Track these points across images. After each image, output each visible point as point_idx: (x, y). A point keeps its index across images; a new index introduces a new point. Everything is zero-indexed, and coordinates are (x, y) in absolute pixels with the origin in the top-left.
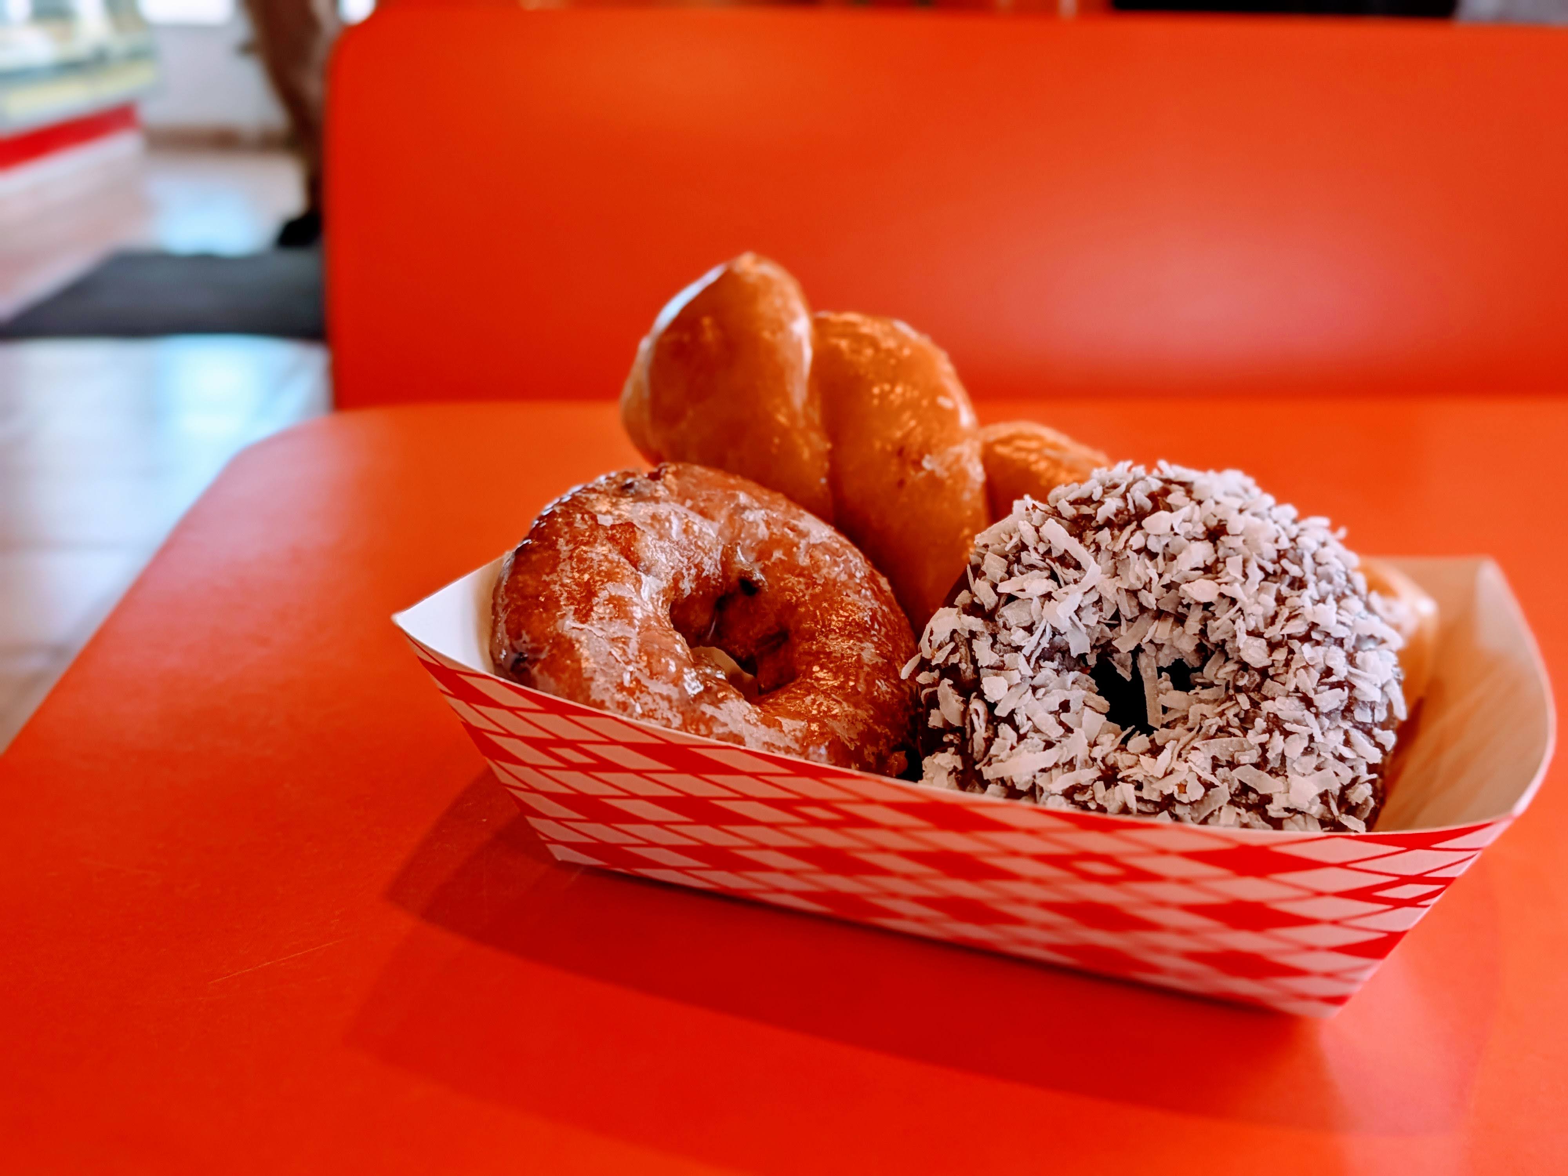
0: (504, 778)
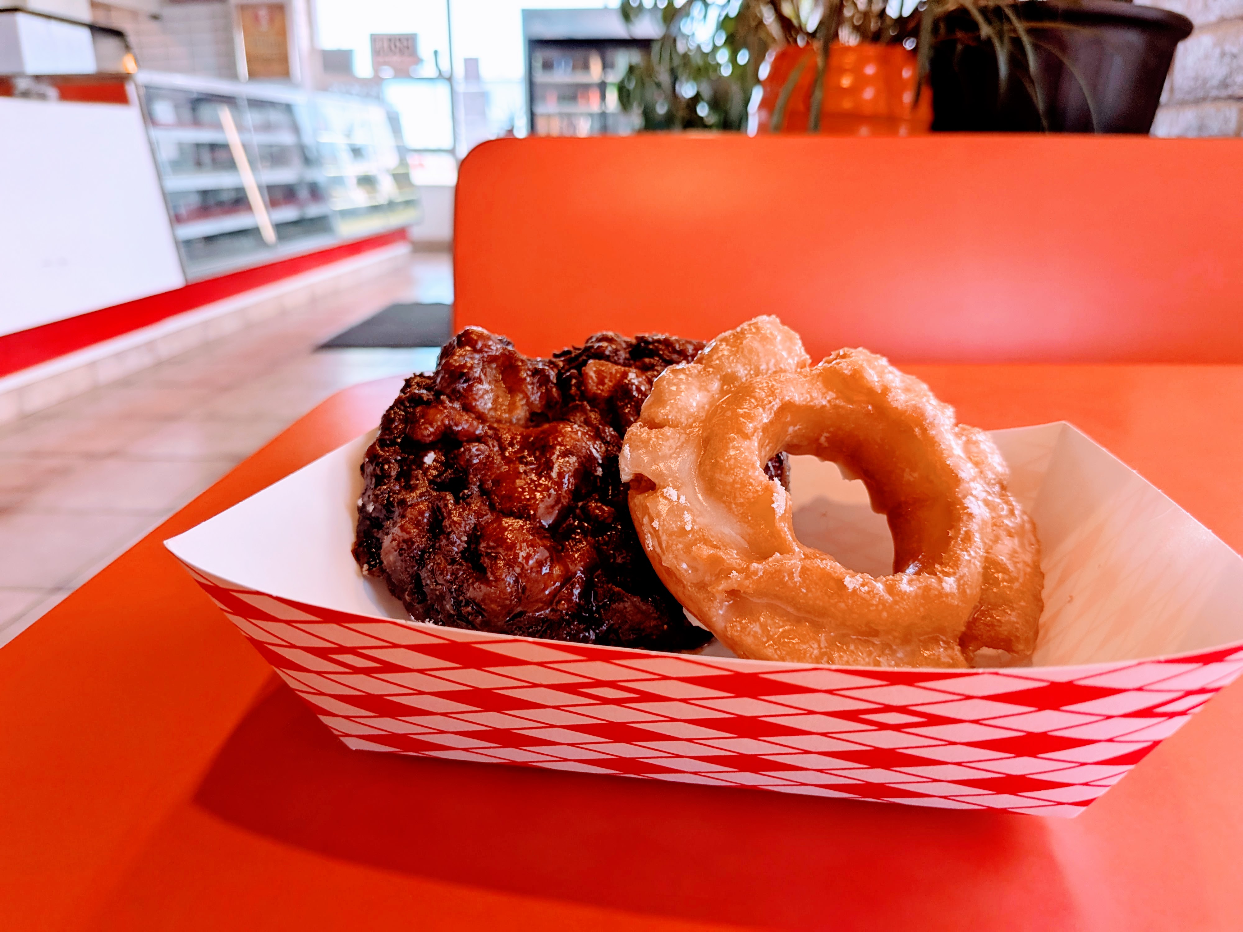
0: (293, 684)
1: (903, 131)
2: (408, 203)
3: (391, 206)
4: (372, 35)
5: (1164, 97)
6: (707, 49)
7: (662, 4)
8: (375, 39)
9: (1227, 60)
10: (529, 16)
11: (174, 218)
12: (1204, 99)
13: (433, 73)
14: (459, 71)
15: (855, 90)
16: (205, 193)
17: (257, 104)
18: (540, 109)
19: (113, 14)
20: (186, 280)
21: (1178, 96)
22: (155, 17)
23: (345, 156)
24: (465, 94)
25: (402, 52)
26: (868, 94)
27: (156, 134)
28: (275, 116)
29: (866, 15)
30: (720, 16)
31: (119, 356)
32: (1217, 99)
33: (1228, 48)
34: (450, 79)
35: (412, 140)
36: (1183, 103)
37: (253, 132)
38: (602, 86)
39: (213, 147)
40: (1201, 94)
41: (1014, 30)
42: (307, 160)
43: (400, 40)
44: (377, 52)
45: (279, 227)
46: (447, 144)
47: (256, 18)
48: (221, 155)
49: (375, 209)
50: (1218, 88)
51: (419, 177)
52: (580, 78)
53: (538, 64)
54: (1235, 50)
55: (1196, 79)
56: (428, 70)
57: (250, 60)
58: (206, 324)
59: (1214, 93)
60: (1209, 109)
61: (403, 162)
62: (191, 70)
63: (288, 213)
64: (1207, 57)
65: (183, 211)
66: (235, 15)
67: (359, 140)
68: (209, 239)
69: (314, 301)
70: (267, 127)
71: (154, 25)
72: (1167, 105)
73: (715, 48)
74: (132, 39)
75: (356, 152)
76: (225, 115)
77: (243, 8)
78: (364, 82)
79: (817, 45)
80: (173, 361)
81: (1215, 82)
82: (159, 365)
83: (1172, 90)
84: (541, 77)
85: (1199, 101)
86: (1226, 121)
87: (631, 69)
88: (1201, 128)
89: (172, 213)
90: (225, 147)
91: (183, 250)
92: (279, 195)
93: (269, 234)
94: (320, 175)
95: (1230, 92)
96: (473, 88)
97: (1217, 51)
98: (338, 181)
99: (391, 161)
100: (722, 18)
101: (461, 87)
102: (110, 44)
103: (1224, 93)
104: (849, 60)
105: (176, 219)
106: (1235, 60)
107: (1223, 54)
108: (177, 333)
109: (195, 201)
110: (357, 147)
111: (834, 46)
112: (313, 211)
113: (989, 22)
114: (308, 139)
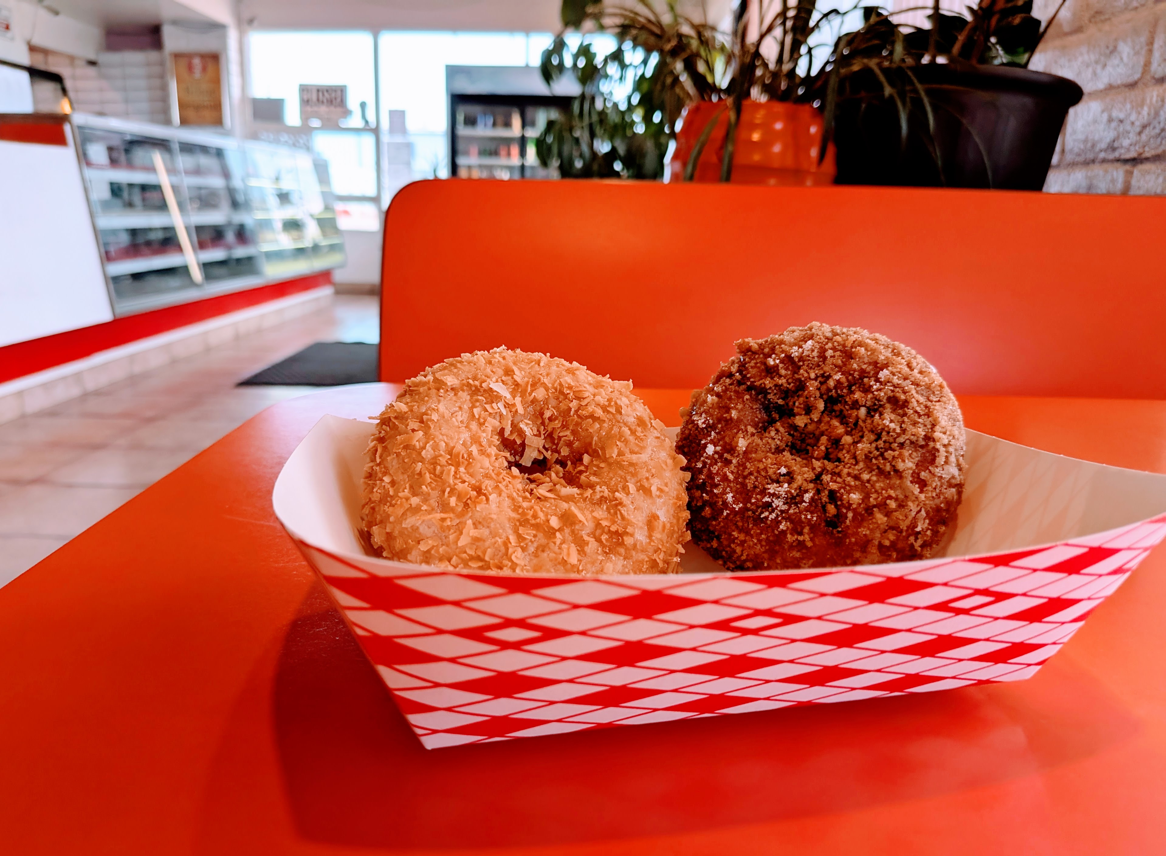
1: (809, 183)
2: (333, 248)
3: (316, 248)
4: (301, 85)
5: (1055, 159)
6: (623, 107)
7: (582, 64)
8: (304, 89)
9: (1114, 124)
10: (453, 72)
11: (104, 255)
12: (1093, 161)
13: (360, 124)
14: (385, 124)
15: (765, 144)
16: (133, 232)
17: (188, 148)
18: (461, 161)
19: (51, 59)
20: (114, 316)
21: (1069, 157)
22: (92, 63)
23: (273, 201)
24: (389, 144)
25: (330, 102)
26: (777, 148)
27: (90, 173)
28: (204, 161)
29: (776, 75)
30: (636, 75)
31: (46, 386)
32: (1104, 161)
33: (1115, 114)
34: (376, 131)
35: (339, 187)
36: (1073, 165)
37: (183, 174)
38: (523, 141)
39: (144, 188)
40: (1090, 156)
41: (916, 91)
42: (235, 205)
43: (327, 91)
44: (305, 102)
45: (207, 267)
46: (372, 192)
47: (190, 68)
48: (152, 196)
49: (300, 252)
50: (1105, 150)
51: (344, 224)
52: (501, 132)
53: (460, 118)
54: (1122, 116)
55: (1086, 141)
56: (355, 121)
57: (182, 106)
58: (132, 358)
59: (1102, 155)
60: (1097, 170)
61: (328, 208)
62: (125, 115)
63: (216, 254)
64: (1095, 121)
65: (112, 249)
66: (169, 63)
67: (286, 186)
68: (137, 277)
69: (237, 338)
70: (197, 171)
71: (91, 71)
72: (1058, 166)
73: (630, 108)
74: (69, 84)
75: (284, 197)
76: (158, 158)
77: (177, 56)
78: (293, 131)
79: (729, 101)
80: (98, 393)
81: (1103, 145)
82: (85, 396)
83: (1063, 151)
84: (463, 131)
85: (1088, 163)
86: (1113, 181)
87: (550, 124)
88: (1090, 187)
89: (103, 251)
90: (157, 188)
91: (112, 286)
92: (207, 236)
93: (197, 274)
94: (248, 219)
95: (1116, 154)
96: (399, 139)
97: (1105, 116)
98: (266, 224)
99: (317, 207)
100: (637, 78)
101: (385, 138)
102: (48, 88)
103: (1111, 156)
104: (759, 116)
105: (107, 257)
106: (1121, 125)
107: (1110, 120)
108: (104, 366)
109: (125, 239)
110: (284, 192)
111: (746, 103)
112: (240, 252)
113: (892, 84)
114: (237, 183)
